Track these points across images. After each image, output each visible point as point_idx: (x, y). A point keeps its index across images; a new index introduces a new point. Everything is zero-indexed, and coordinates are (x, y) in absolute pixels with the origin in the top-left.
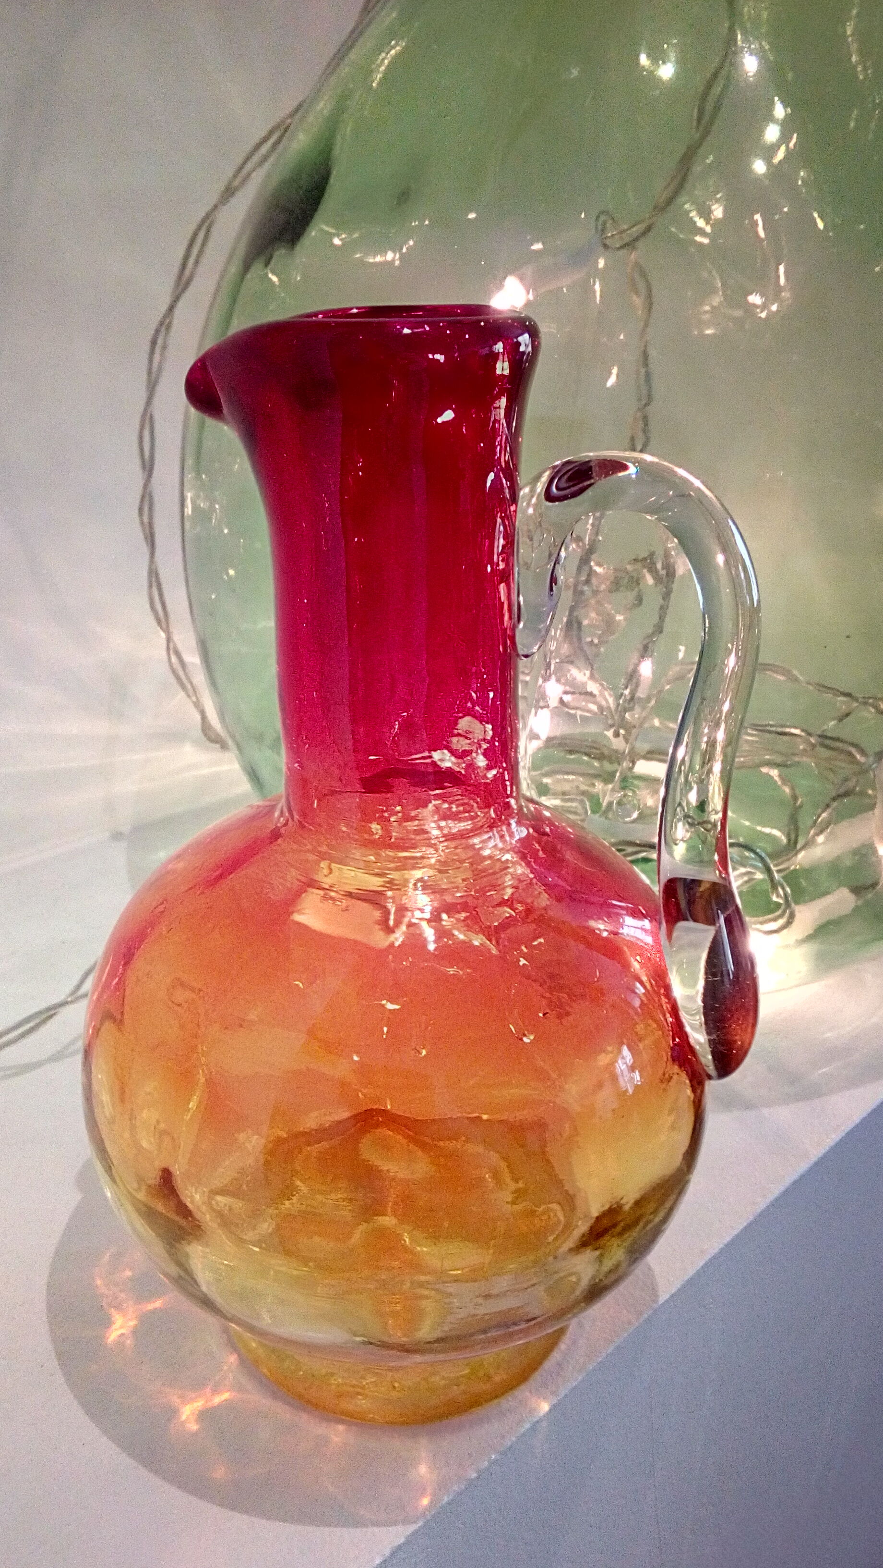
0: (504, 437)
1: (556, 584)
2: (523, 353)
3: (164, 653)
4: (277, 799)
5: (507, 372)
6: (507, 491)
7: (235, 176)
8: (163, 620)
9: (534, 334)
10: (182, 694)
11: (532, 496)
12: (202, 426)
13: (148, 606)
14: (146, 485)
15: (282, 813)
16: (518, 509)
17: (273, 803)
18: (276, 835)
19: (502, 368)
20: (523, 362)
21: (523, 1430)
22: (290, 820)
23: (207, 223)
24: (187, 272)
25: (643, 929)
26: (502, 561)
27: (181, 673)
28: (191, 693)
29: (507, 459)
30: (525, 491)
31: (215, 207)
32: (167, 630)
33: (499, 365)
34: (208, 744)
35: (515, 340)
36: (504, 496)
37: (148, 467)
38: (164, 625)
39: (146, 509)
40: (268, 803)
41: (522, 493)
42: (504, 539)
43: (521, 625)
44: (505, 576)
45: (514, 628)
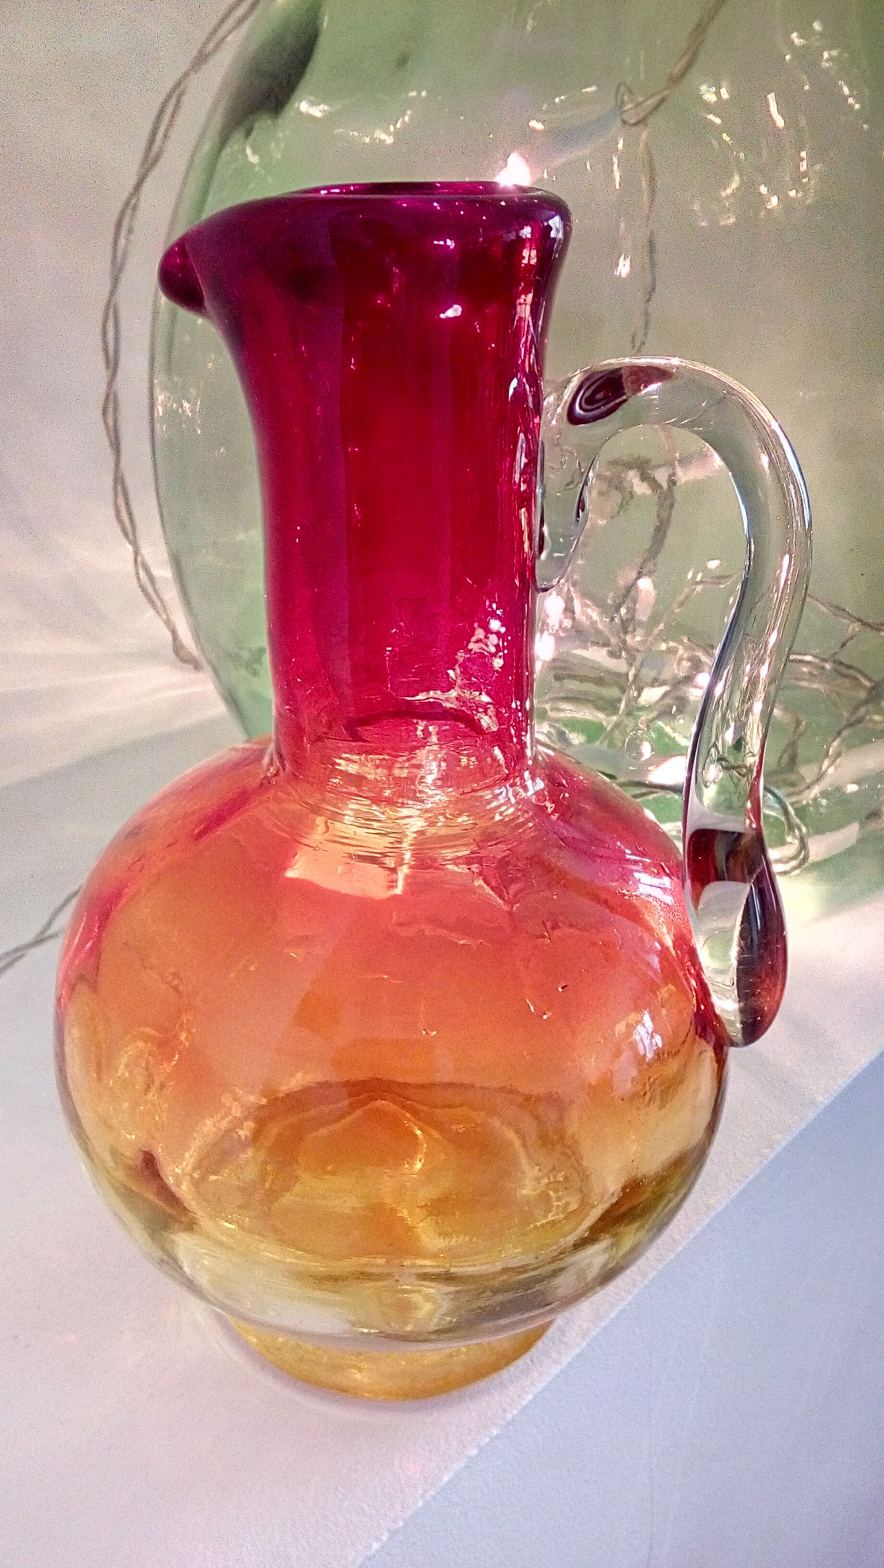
0: (530, 337)
1: (583, 510)
2: (554, 239)
3: (131, 567)
4: (267, 742)
5: (534, 261)
6: (530, 399)
7: (208, 39)
8: (130, 533)
9: (566, 218)
10: (151, 612)
11: (558, 406)
12: (173, 319)
13: (113, 517)
14: (110, 383)
15: (271, 763)
16: (542, 422)
17: (262, 746)
18: (265, 784)
19: (529, 256)
20: (552, 251)
21: (524, 1403)
22: (281, 770)
23: (177, 92)
24: (155, 148)
25: (664, 890)
26: (524, 482)
27: (150, 590)
28: (161, 610)
29: (531, 361)
30: (549, 401)
31: (186, 75)
32: (134, 543)
33: (525, 253)
34: (180, 664)
35: (546, 224)
36: (527, 405)
37: (112, 363)
38: (131, 537)
39: (110, 410)
40: (256, 747)
41: (545, 403)
42: (526, 457)
43: (543, 556)
44: (527, 499)
45: (534, 559)
